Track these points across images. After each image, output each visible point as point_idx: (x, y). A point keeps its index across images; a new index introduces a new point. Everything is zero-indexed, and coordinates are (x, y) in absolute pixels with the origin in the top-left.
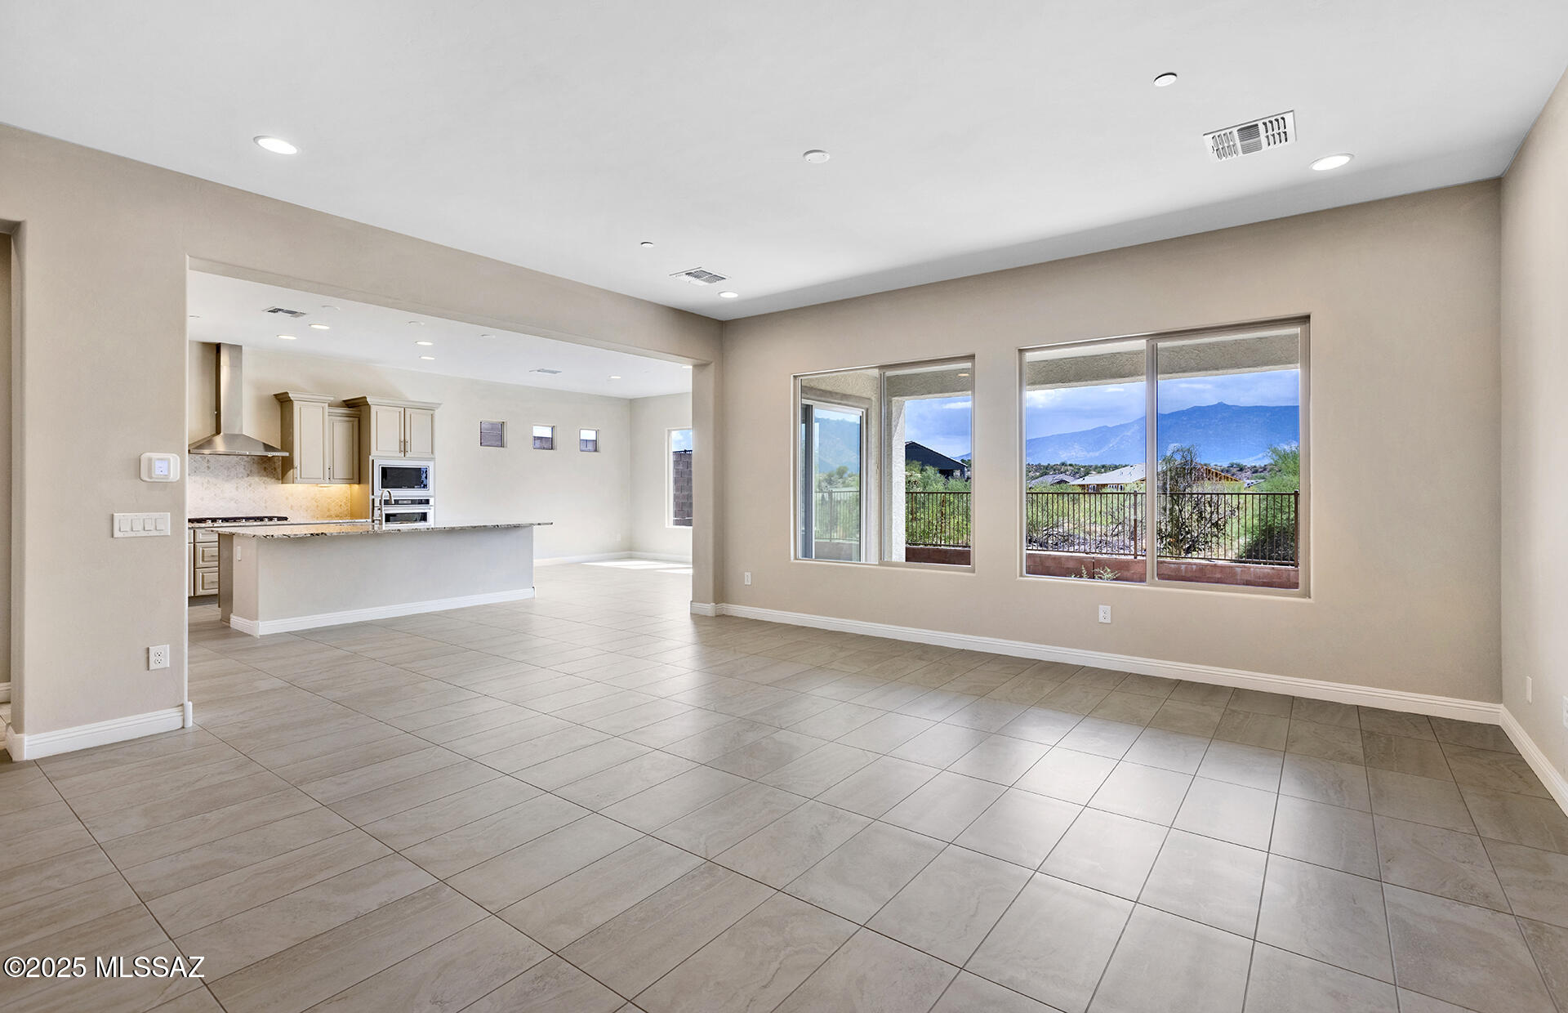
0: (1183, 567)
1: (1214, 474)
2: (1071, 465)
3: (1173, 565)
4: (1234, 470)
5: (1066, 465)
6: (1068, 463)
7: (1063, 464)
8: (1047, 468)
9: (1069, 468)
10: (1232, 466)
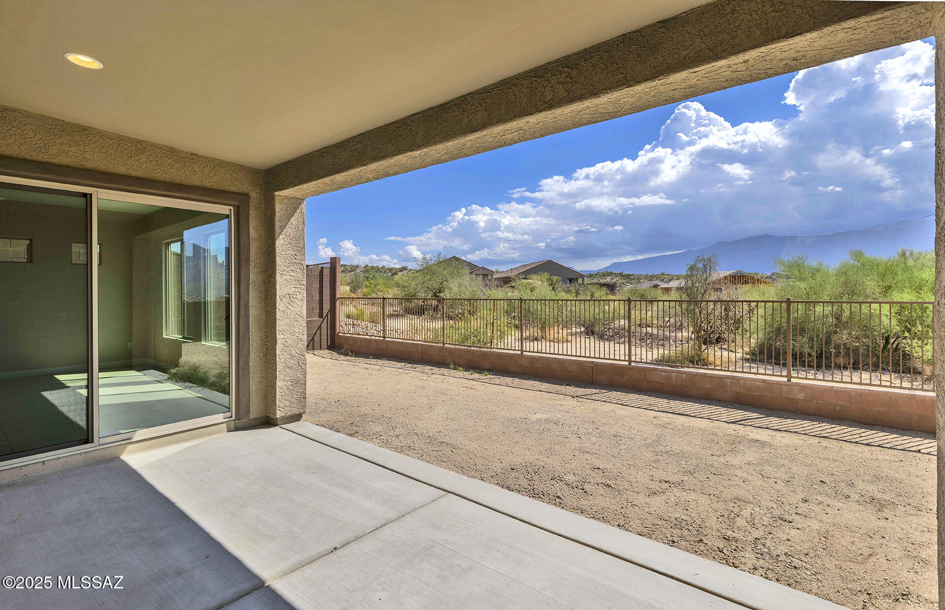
0: (674, 375)
1: (756, 280)
2: (667, 275)
3: (664, 373)
4: (774, 277)
5: (664, 275)
6: (666, 274)
7: (663, 274)
8: (652, 276)
9: (667, 276)
10: (773, 275)
